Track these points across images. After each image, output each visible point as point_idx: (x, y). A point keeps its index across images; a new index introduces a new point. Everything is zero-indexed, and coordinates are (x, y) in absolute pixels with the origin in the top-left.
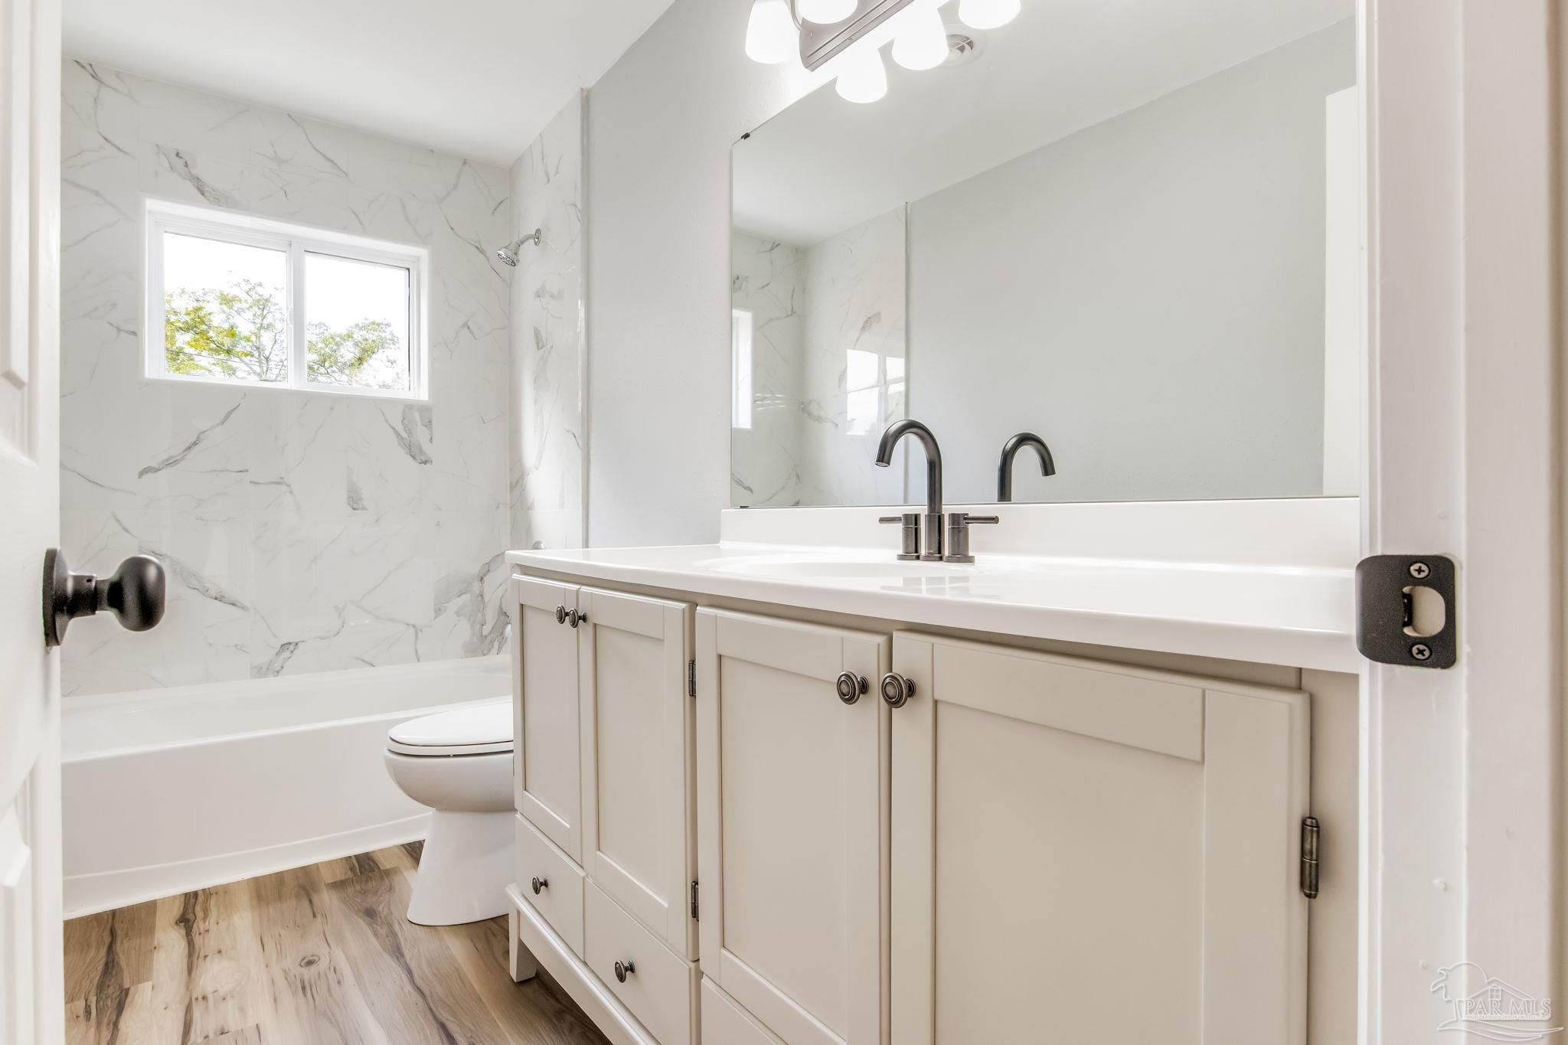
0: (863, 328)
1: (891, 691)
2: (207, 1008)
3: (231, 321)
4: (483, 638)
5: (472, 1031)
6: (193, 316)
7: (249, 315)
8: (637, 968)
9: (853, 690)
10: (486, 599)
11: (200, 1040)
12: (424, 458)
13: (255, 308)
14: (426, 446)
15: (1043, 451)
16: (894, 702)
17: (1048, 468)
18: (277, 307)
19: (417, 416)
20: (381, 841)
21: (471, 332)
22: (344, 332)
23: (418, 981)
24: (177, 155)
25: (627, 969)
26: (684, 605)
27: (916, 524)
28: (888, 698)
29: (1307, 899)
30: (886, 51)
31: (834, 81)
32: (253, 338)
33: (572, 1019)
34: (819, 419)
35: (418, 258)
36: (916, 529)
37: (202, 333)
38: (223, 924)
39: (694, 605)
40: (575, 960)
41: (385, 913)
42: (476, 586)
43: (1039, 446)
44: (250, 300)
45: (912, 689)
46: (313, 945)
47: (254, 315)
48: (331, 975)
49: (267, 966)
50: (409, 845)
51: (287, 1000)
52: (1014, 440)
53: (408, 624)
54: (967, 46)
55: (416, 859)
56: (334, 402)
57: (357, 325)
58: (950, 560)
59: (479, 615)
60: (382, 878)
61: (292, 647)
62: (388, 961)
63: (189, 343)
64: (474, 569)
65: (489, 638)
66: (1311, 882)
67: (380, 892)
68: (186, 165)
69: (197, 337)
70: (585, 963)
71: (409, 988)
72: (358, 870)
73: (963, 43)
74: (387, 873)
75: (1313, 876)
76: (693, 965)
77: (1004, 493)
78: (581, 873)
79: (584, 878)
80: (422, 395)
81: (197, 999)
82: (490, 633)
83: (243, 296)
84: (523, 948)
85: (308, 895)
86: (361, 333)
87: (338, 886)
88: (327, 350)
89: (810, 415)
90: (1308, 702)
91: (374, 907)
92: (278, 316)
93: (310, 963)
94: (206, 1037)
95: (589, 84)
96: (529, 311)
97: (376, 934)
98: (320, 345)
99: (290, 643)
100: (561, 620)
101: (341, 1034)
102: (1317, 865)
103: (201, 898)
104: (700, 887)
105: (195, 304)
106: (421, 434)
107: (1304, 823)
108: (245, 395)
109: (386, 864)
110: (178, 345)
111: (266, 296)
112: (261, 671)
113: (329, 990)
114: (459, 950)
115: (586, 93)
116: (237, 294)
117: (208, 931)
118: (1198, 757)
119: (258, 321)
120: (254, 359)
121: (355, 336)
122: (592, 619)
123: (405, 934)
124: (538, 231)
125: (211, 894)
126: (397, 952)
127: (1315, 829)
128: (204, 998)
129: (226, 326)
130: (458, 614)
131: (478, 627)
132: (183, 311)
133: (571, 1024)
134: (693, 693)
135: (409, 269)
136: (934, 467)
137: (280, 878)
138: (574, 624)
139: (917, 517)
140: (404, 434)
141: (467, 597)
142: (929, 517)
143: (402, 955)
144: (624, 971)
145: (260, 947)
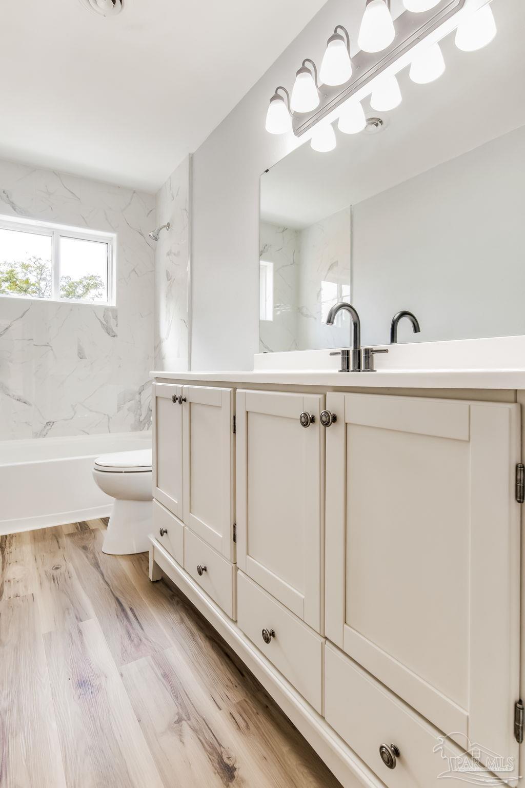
0: (329, 269)
1: (324, 419)
2: (10, 585)
3: (27, 276)
4: (140, 422)
5: (130, 602)
6: (9, 275)
7: (35, 273)
8: (207, 569)
9: (308, 421)
10: (142, 403)
11: (7, 599)
12: (113, 335)
13: (38, 270)
14: (114, 328)
15: (414, 320)
16: (326, 424)
17: (416, 329)
18: (48, 269)
19: (110, 314)
20: (91, 516)
21: (136, 273)
22: (79, 281)
23: (107, 579)
24: (4, 192)
25: (203, 570)
26: (231, 389)
27: (348, 355)
28: (323, 422)
29: (520, 504)
30: (335, 124)
31: (310, 141)
32: (37, 285)
33: (179, 599)
34: (307, 316)
35: (112, 238)
36: (348, 358)
37: (15, 282)
38: (18, 549)
39: (235, 389)
40: (179, 566)
41: (92, 548)
42: (137, 397)
43: (412, 318)
44: (35, 266)
45: (335, 419)
46: (58, 560)
47: (37, 273)
48: (66, 574)
49: (37, 569)
50: (104, 519)
51: (46, 584)
52: (398, 314)
53: (105, 414)
54: (380, 124)
55: (106, 525)
56: (73, 307)
57: (85, 277)
58: (364, 371)
59: (139, 411)
60: (91, 533)
61: (51, 424)
62: (94, 570)
63: (8, 288)
64: (136, 388)
65: (143, 423)
66: (520, 495)
67: (90, 539)
68: (8, 197)
69: (11, 284)
70: (184, 569)
71: (102, 581)
72: (80, 529)
73: (376, 121)
74: (93, 531)
75: (522, 492)
76: (234, 565)
77: (393, 339)
78: (182, 525)
79: (184, 527)
80: (113, 303)
81: (6, 581)
82: (144, 420)
83: (32, 264)
84: (156, 565)
85: (57, 539)
86: (86, 281)
87: (71, 535)
88: (71, 289)
89: (302, 314)
90: (520, 407)
91: (87, 545)
92: (48, 274)
93: (57, 568)
94: (10, 598)
95: (193, 150)
96: (164, 262)
97: (87, 557)
98: (67, 287)
99: (50, 422)
100: (174, 401)
101: (70, 600)
102: (523, 486)
103: (8, 538)
104: (237, 526)
105: (11, 269)
106: (112, 322)
107: (517, 467)
108: (32, 304)
109: (92, 527)
110: (3, 288)
111: (43, 264)
112: (37, 435)
113: (65, 580)
114: (126, 567)
115: (191, 156)
116: (30, 264)
117: (11, 552)
118: (467, 439)
119: (39, 276)
120: (37, 295)
121: (84, 282)
122: (189, 400)
123: (101, 558)
124: (168, 223)
125: (13, 537)
126: (97, 566)
127: (522, 469)
128: (9, 581)
129: (24, 279)
130: (128, 410)
131: (138, 417)
132: (5, 272)
133: (177, 601)
134: (234, 432)
135: (107, 244)
136: (356, 326)
137: (44, 531)
138: (180, 403)
139: (348, 351)
140: (104, 323)
141: (133, 402)
142: (354, 351)
143: (99, 567)
144: (201, 571)
145: (34, 560)
